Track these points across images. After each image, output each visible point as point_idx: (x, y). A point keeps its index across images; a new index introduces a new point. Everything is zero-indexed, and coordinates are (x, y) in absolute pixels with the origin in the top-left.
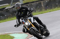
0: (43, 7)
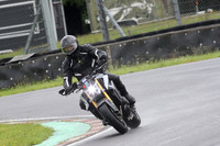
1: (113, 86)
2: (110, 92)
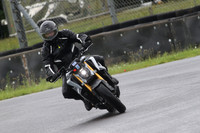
0: (28, 72)
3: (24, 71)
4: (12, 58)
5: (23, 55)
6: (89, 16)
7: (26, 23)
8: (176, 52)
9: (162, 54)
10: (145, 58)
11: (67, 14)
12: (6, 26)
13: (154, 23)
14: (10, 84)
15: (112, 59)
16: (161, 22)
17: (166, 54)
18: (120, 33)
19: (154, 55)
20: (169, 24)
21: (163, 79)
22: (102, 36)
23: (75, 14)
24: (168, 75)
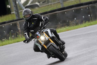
0: (20, 31)
1: (53, 35)
2: (52, 38)
3: (18, 30)
4: (12, 24)
5: (18, 22)
6: (50, 4)
7: (19, 7)
8: (92, 21)
9: (85, 22)
10: (77, 24)
11: (39, 2)
12: (9, 8)
13: (82, 7)
14: (11, 37)
15: (61, 25)
16: (85, 6)
17: (87, 22)
18: (65, 12)
19: (82, 22)
20: (88, 7)
21: (86, 34)
22: (56, 13)
23: (43, 2)
24: (88, 32)
